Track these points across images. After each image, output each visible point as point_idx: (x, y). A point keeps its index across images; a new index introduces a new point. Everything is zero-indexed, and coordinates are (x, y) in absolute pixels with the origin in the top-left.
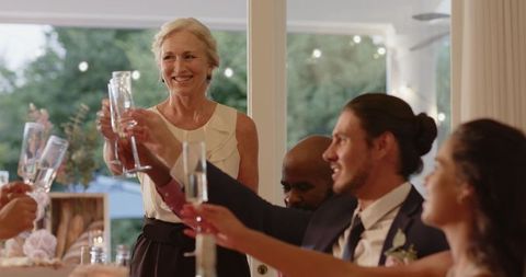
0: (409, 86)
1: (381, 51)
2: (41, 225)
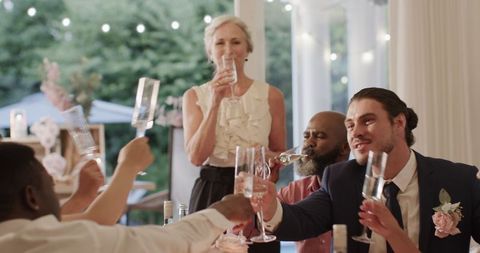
0: (310, 33)
2: (52, 150)
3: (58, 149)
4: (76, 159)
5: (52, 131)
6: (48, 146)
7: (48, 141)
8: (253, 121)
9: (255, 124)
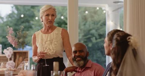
1: (104, 12)
2: (11, 59)
3: (13, 59)
4: (19, 63)
5: (10, 52)
6: (9, 58)
7: (9, 56)
8: (54, 42)
9: (55, 43)
